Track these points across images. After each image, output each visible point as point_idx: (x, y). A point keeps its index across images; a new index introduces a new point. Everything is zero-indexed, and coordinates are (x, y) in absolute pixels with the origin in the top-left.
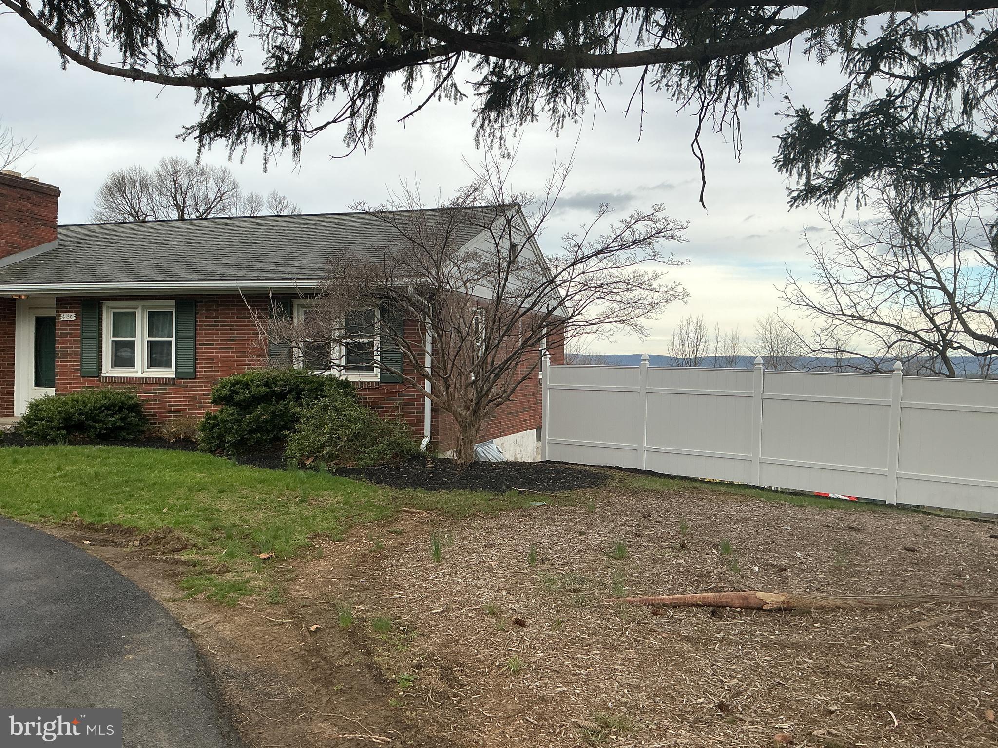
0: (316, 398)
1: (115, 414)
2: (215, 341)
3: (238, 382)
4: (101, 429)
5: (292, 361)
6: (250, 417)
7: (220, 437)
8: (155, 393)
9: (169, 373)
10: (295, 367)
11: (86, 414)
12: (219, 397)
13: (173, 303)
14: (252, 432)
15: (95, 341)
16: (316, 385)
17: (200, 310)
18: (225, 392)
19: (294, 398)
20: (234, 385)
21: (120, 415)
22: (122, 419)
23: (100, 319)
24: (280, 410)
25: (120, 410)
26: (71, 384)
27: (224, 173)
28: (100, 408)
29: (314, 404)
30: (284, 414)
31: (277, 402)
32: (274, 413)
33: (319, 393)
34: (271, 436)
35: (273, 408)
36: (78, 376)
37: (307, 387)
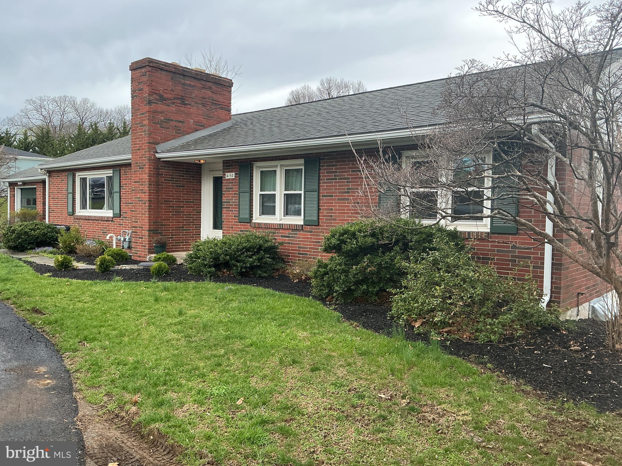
0: (424, 250)
1: (254, 255)
2: (334, 193)
3: (346, 232)
4: (242, 267)
5: (399, 211)
6: (356, 268)
7: (330, 286)
8: (289, 237)
9: (299, 220)
10: (402, 217)
11: (230, 255)
12: (330, 247)
13: (302, 161)
14: (358, 283)
15: (248, 194)
16: (424, 236)
17: (323, 166)
18: (334, 241)
19: (401, 249)
20: (342, 235)
21: (258, 256)
22: (259, 260)
23: (252, 176)
24: (387, 263)
25: (258, 252)
26: (232, 228)
27: (359, 85)
28: (241, 250)
29: (423, 259)
30: (390, 266)
31: (383, 253)
32: (380, 264)
33: (427, 245)
34: (377, 288)
35: (378, 260)
36: (236, 222)
37: (415, 238)
